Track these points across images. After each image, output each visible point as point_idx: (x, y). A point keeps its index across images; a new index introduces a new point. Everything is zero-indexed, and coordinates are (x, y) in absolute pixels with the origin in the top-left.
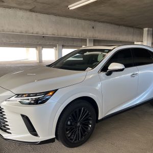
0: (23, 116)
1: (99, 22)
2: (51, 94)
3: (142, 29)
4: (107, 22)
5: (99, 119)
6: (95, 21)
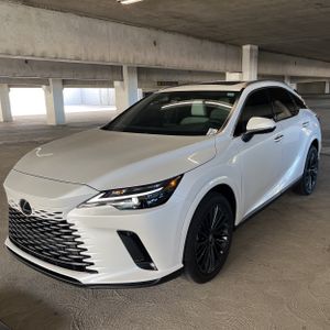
1: (166, 31)
2: (173, 183)
3: (239, 46)
4: (180, 33)
5: (236, 224)
6: (157, 29)
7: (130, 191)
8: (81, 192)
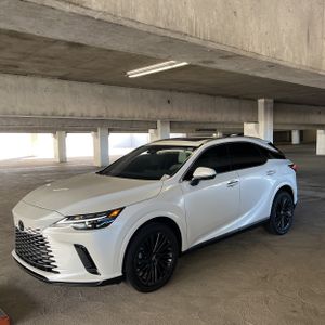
0: (76, 246)
1: (179, 91)
2: (116, 213)
6: (171, 90)
7: (85, 217)
8: (53, 217)
